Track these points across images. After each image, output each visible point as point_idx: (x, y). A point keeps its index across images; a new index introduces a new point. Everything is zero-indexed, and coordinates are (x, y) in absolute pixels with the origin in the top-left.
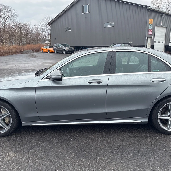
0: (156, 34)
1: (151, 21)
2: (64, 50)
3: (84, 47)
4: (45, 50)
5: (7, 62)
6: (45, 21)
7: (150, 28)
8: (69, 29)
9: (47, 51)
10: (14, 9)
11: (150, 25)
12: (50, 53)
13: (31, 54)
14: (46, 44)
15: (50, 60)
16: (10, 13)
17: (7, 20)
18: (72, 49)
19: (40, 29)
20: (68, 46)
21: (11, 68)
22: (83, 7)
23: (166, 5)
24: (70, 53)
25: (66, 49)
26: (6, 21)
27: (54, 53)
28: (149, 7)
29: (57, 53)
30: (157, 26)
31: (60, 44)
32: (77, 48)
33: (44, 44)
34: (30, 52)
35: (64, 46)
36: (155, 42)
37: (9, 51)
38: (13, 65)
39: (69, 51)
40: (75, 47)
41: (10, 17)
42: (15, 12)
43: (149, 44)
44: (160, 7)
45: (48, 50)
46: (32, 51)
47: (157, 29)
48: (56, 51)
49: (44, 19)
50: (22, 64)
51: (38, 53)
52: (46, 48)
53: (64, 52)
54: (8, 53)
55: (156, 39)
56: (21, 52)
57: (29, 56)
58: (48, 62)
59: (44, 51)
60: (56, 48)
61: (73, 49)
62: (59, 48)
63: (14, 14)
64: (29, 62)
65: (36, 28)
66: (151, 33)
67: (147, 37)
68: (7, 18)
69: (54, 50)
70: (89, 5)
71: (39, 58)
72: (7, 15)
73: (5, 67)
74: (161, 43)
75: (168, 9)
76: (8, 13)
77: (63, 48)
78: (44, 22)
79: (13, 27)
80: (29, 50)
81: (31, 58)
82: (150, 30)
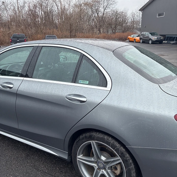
2: (150, 39)
4: (131, 38)
9: (133, 40)
12: (136, 42)
18: (160, 38)
20: (157, 35)
25: (153, 38)
26: (105, 10)
27: (140, 42)
31: (147, 33)
32: (169, 37)
35: (152, 35)
39: (156, 41)
40: (166, 36)
41: (109, 5)
45: (135, 39)
46: (118, 40)
48: (142, 41)
52: (133, 37)
53: (150, 42)
59: (130, 40)
60: (143, 37)
61: (162, 38)
62: (146, 37)
63: (114, 2)
68: (106, 6)
69: (140, 39)
72: (107, 3)
77: (150, 37)
80: (116, 39)
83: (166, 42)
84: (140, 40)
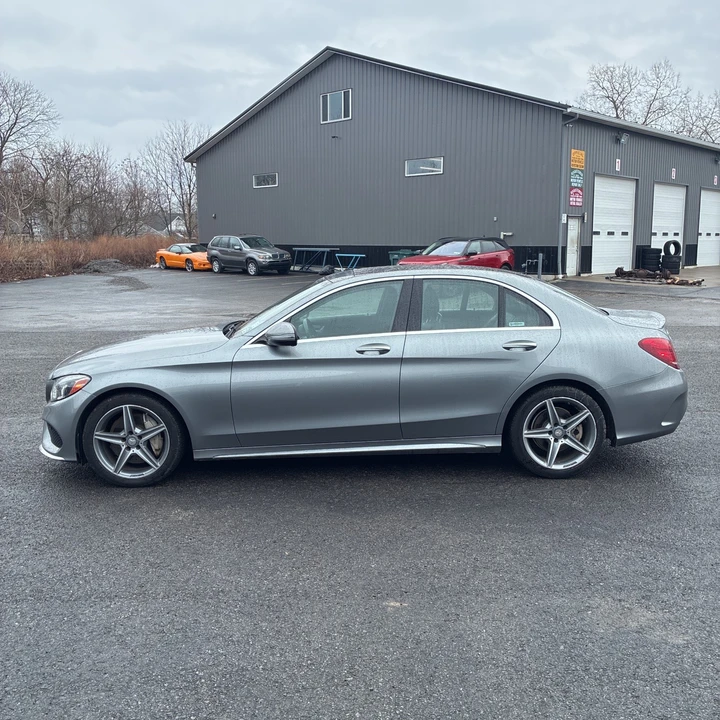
0: (598, 203)
1: (578, 156)
2: (252, 260)
3: (328, 249)
4: (172, 258)
5: (34, 306)
6: (170, 142)
7: (577, 181)
8: (271, 179)
9: (182, 264)
10: (42, 93)
11: (575, 172)
12: (194, 270)
13: (119, 275)
14: (171, 233)
15: (200, 297)
16: (23, 111)
17: (12, 138)
18: (282, 256)
19: (148, 173)
20: (267, 246)
21: (63, 327)
22: (325, 98)
23: (648, 88)
24: (276, 271)
25: (259, 256)
27: (210, 270)
28: (569, 110)
29: (222, 271)
30: (601, 175)
31: (235, 240)
32: (303, 251)
33: (163, 234)
34: (115, 269)
35: (251, 247)
36: (598, 233)
37: (28, 261)
38: (66, 318)
39: (270, 266)
40: (294, 249)
41: (22, 124)
42: (45, 104)
43: (572, 241)
44: (623, 96)
45: (188, 260)
46: (119, 265)
47: (601, 186)
48: (220, 265)
49: (165, 135)
50: (98, 313)
51: (145, 272)
52: (180, 253)
53: (252, 269)
54: (27, 272)
55: (599, 222)
56: (78, 267)
57: (113, 282)
58: (194, 305)
59: (169, 263)
60: (220, 251)
61: (287, 256)
62: (232, 254)
63: (43, 113)
64: (121, 308)
65: (132, 169)
66: (578, 200)
67: (564, 217)
68: (11, 129)
69: (212, 259)
70: (346, 95)
71: (157, 290)
72: (13, 117)
73: (39, 325)
74: (618, 236)
75: (657, 103)
76: (16, 107)
77: (249, 252)
78: (163, 148)
79: (38, 163)
80: (108, 260)
81: (126, 291)
82: (574, 191)
83: (297, 268)
84: (211, 263)
